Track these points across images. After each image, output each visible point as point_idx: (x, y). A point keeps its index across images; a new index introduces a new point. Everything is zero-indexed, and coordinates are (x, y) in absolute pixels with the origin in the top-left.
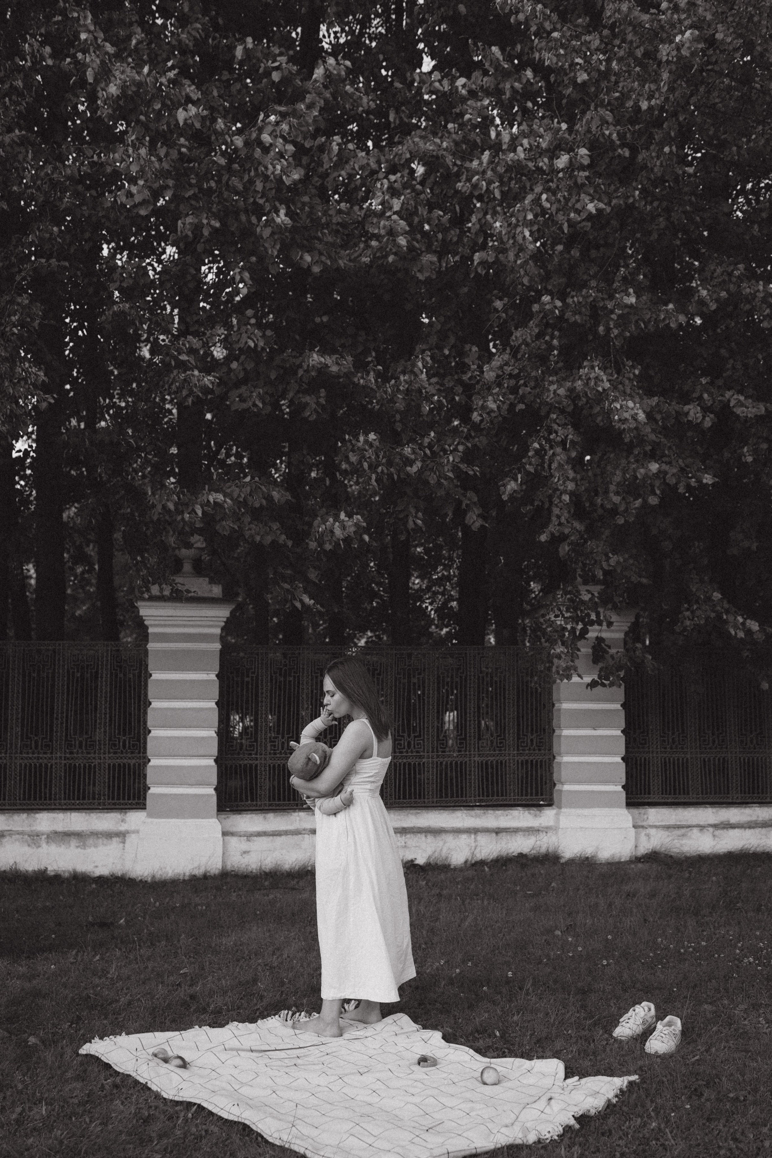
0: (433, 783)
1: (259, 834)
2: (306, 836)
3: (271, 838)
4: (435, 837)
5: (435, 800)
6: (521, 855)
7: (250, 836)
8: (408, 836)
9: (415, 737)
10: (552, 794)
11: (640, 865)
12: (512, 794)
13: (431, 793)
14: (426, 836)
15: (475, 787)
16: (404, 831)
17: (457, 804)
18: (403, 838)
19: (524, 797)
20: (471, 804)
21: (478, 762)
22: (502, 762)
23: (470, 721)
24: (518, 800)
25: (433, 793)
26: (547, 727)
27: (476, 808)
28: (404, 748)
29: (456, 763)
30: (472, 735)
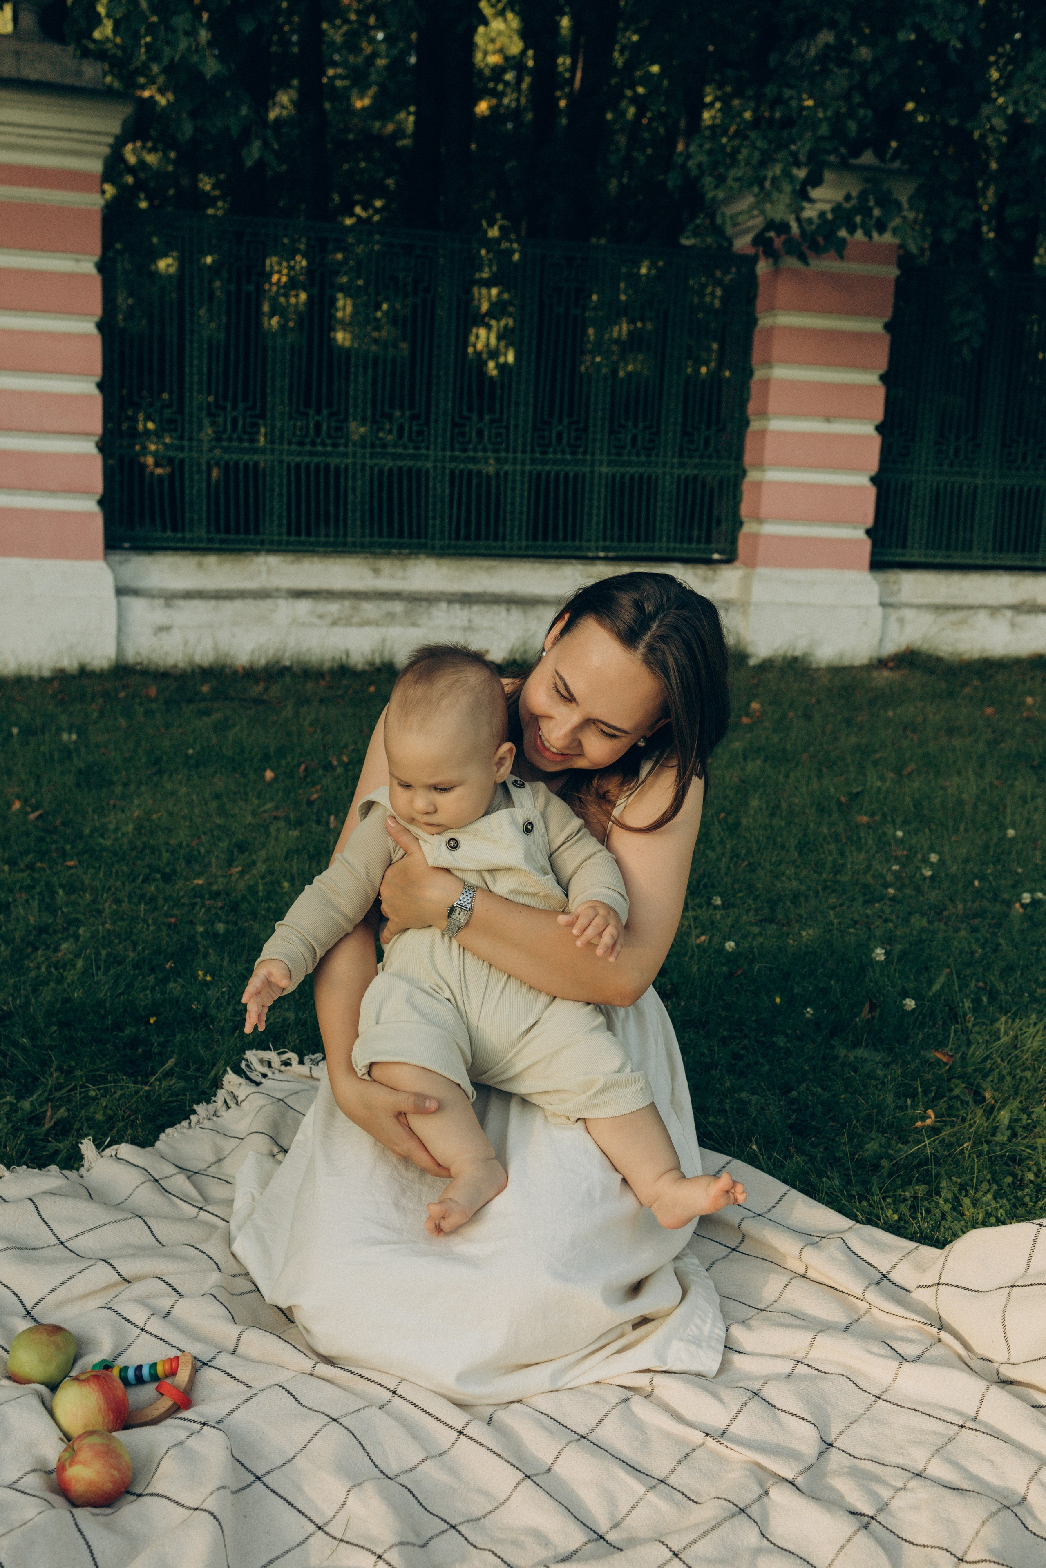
0: (521, 513)
1: (189, 595)
2: (282, 602)
3: (213, 603)
4: (524, 612)
5: (524, 543)
7: (170, 598)
8: (475, 608)
9: (492, 421)
10: (734, 541)
11: (886, 673)
12: (664, 539)
13: (516, 531)
14: (508, 610)
15: (598, 523)
16: (467, 599)
17: (564, 553)
18: (466, 612)
19: (685, 545)
20: (590, 554)
21: (607, 475)
22: (649, 477)
23: (596, 396)
24: (674, 550)
25: (520, 530)
26: (737, 415)
27: (599, 562)
28: (470, 442)
29: (567, 476)
30: (599, 422)
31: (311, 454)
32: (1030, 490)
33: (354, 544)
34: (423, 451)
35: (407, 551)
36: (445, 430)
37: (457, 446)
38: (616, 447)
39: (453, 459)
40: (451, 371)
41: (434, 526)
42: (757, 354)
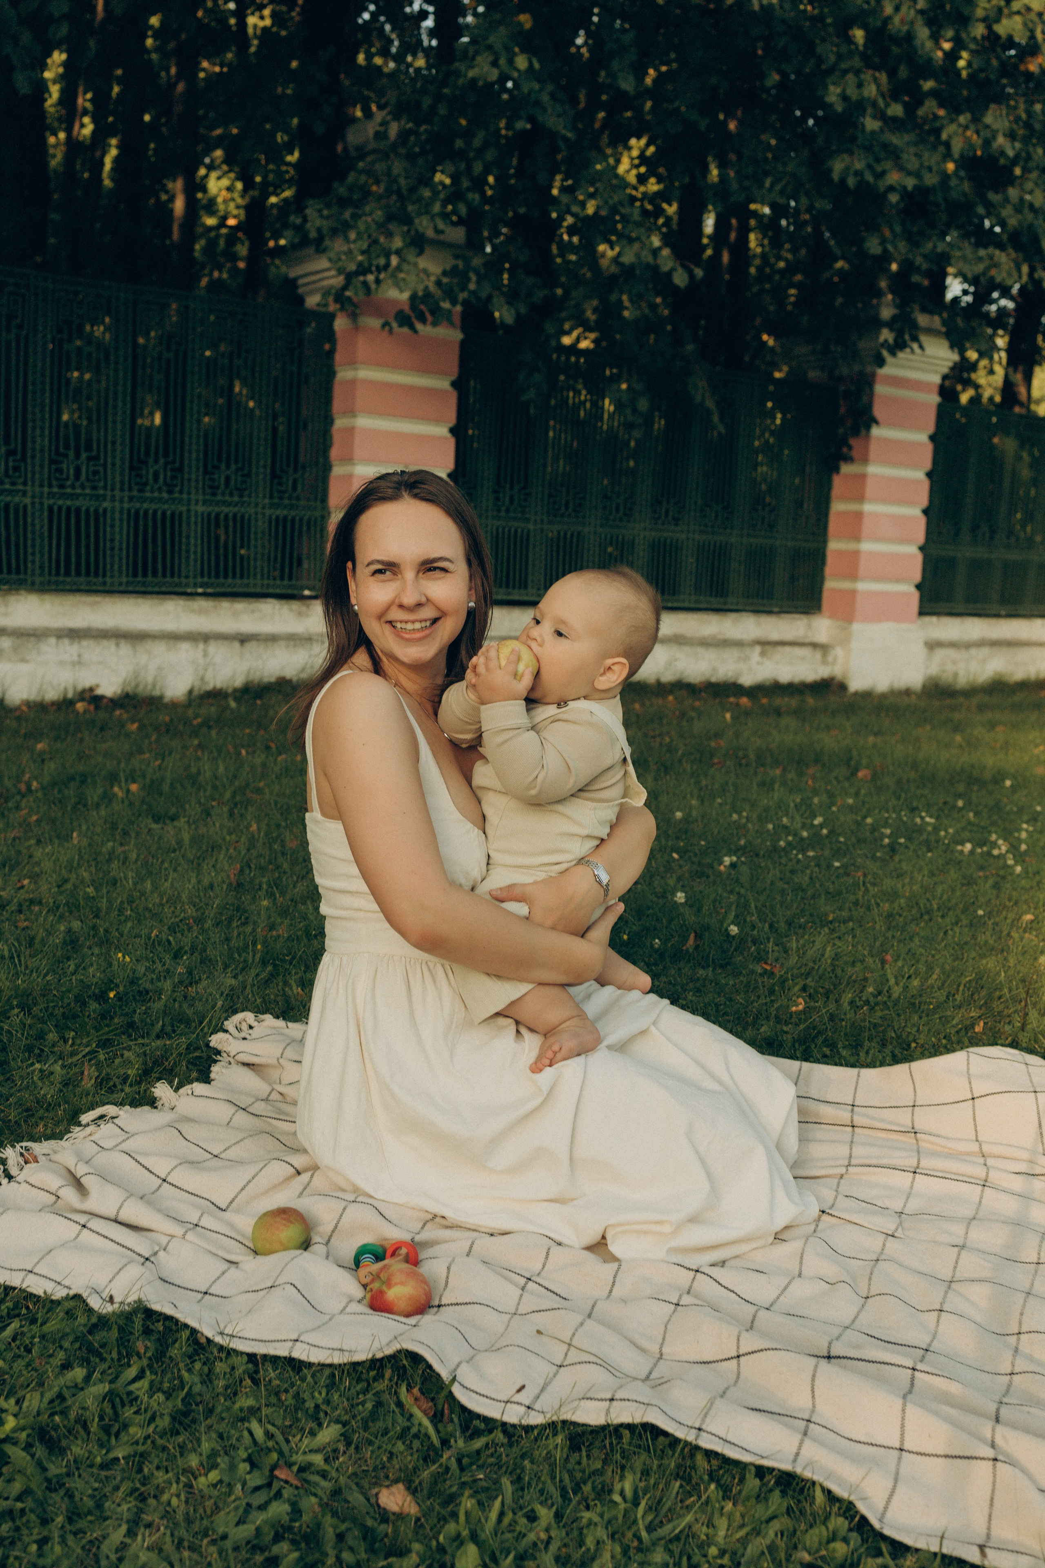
0: (121, 549)
4: (133, 646)
5: (124, 579)
6: (282, 682)
8: (85, 643)
9: (89, 459)
12: (259, 576)
13: (116, 567)
14: (117, 645)
15: (195, 560)
16: (74, 634)
17: (164, 589)
18: (76, 646)
19: (278, 582)
20: (189, 590)
21: (203, 514)
22: (243, 517)
23: (190, 437)
24: (268, 586)
25: (120, 566)
26: (321, 460)
27: (198, 598)
28: (67, 479)
29: (164, 513)
30: (194, 463)
32: (572, 535)
34: (21, 487)
35: (6, 587)
36: (42, 466)
37: (54, 483)
38: (210, 487)
39: (51, 495)
40: (47, 408)
41: (33, 562)
42: (337, 404)
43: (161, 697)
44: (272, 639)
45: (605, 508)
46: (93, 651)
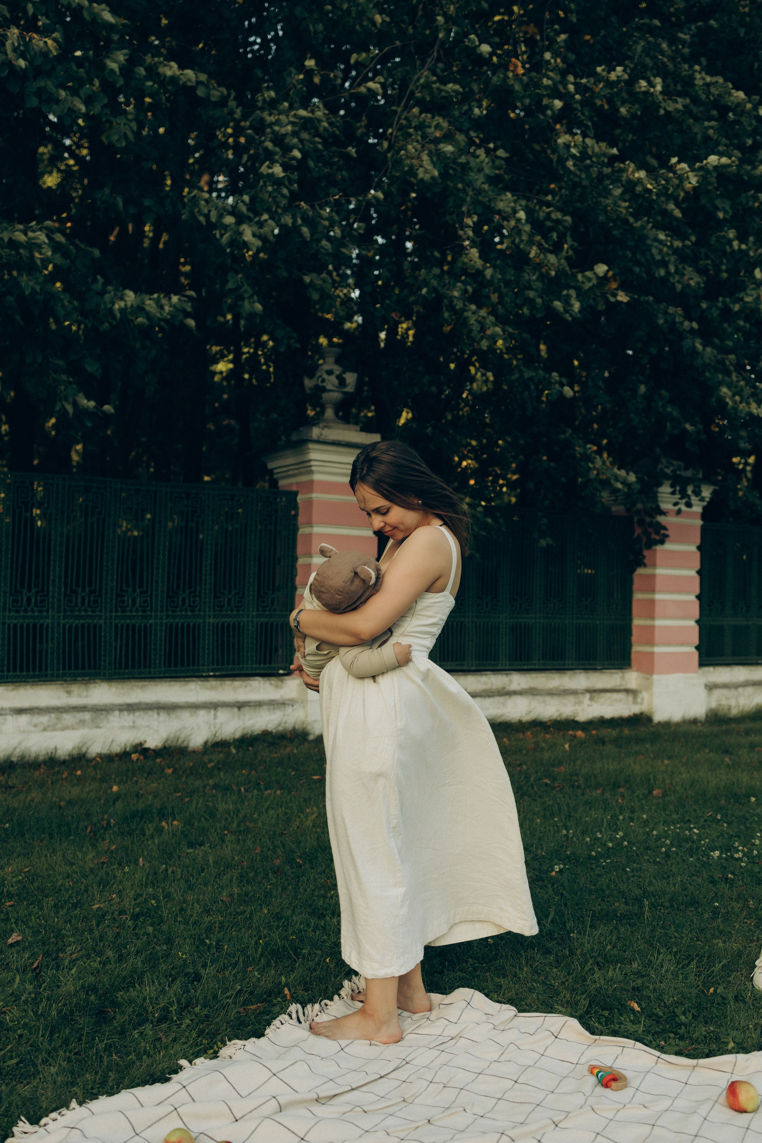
0: (160, 650)
2: (9, 718)
4: (169, 714)
5: (163, 669)
6: (266, 733)
8: (137, 714)
9: (141, 593)
12: (250, 662)
13: (158, 661)
14: (158, 714)
15: (209, 654)
16: (131, 708)
17: (188, 674)
18: (131, 716)
19: (262, 666)
20: (204, 674)
21: (213, 624)
22: (239, 624)
23: (206, 575)
24: (256, 669)
25: (160, 661)
26: (290, 585)
27: (210, 679)
28: (128, 606)
29: (188, 625)
30: (208, 591)
31: (24, 617)
32: (457, 624)
33: (52, 675)
34: (98, 613)
35: (87, 678)
36: (111, 599)
37: (119, 609)
38: (218, 606)
39: (117, 617)
40: (116, 562)
41: (105, 661)
42: (300, 549)
43: (186, 747)
44: (259, 704)
45: (478, 605)
46: (142, 719)
